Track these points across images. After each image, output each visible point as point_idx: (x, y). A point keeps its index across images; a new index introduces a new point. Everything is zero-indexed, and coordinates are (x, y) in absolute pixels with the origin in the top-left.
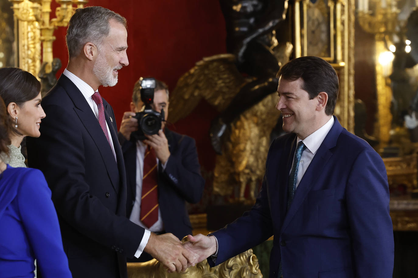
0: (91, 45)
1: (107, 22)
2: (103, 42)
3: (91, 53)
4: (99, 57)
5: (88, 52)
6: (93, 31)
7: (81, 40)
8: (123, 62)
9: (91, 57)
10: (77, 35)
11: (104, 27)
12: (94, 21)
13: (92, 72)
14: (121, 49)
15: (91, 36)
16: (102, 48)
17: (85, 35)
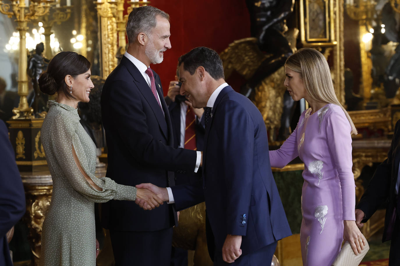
0: (143, 35)
1: (155, 17)
2: (151, 32)
3: (143, 40)
4: (149, 43)
5: (141, 39)
6: (144, 24)
7: (136, 31)
8: (167, 46)
9: (143, 43)
10: (133, 27)
11: (152, 22)
12: (145, 17)
13: (144, 53)
14: (165, 37)
15: (143, 28)
16: (151, 37)
17: (139, 27)
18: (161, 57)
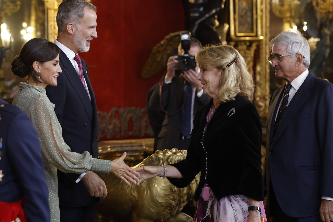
0: (71, 25)
1: (83, 9)
2: (80, 23)
3: (72, 29)
4: (77, 33)
5: (70, 29)
6: (73, 15)
7: (65, 21)
8: (93, 35)
9: (71, 32)
10: (62, 17)
11: (80, 13)
12: (74, 8)
13: (72, 42)
14: (92, 27)
15: (72, 19)
16: (79, 27)
17: (68, 17)
18: (87, 46)
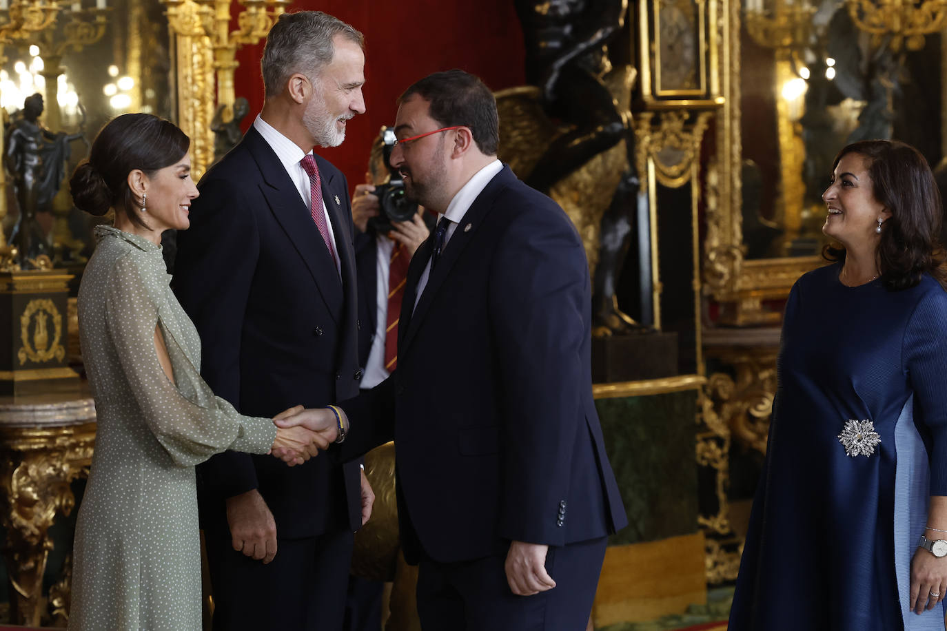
0: (300, 79)
1: (329, 39)
2: (321, 74)
3: (301, 91)
4: (314, 99)
5: (296, 89)
6: (305, 55)
7: (285, 69)
8: (355, 107)
9: (300, 99)
10: (278, 60)
11: (324, 49)
12: (308, 38)
13: (301, 121)
14: (353, 86)
15: (302, 63)
16: (319, 84)
17: (292, 60)
18: (339, 131)
